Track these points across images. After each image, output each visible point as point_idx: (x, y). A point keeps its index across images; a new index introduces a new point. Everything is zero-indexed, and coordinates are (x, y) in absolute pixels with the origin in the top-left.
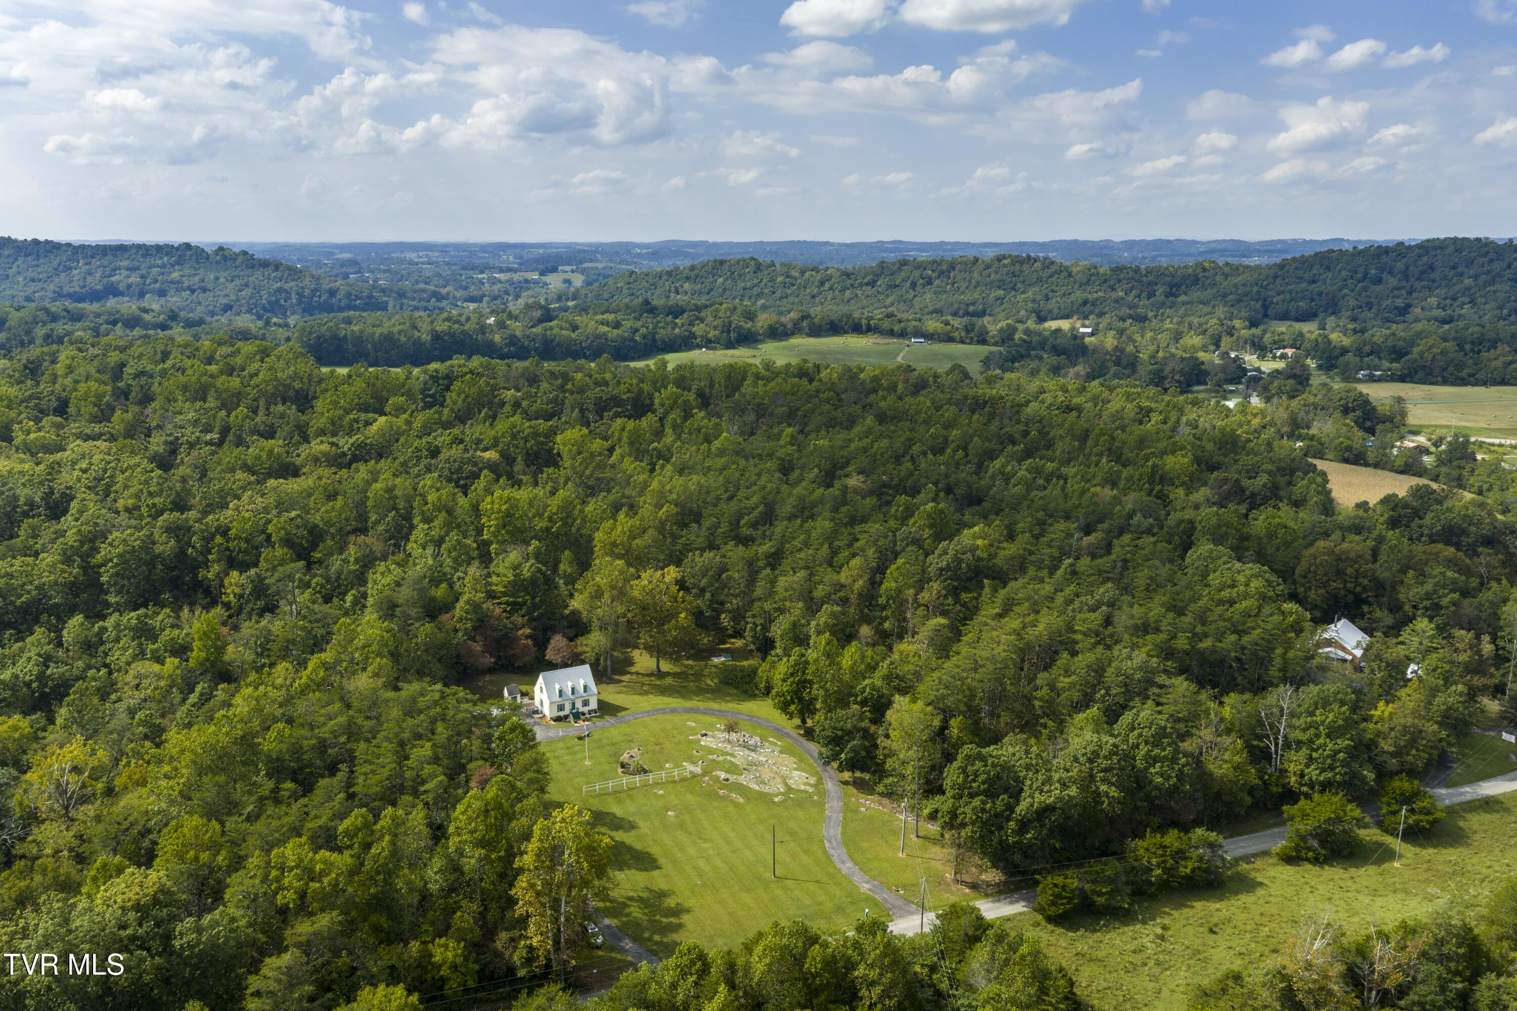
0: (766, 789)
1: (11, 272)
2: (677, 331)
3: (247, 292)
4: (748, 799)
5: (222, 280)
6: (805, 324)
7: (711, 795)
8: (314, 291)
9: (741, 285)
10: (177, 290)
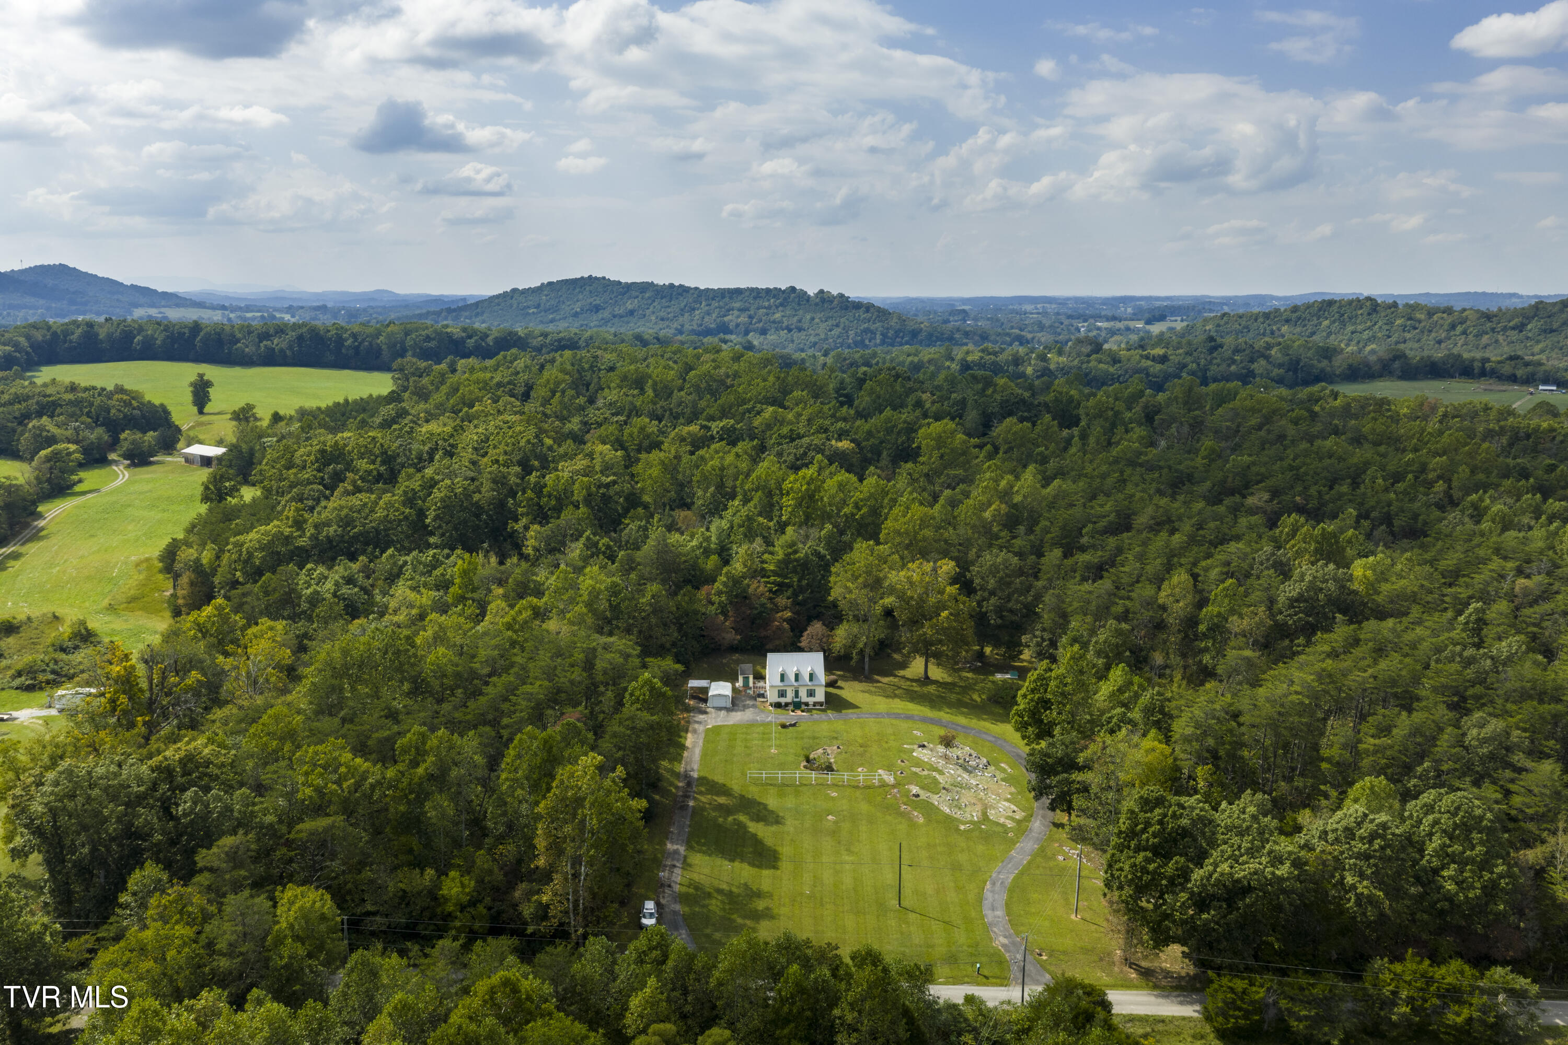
0: (958, 814)
1: (648, 312)
2: (1233, 368)
3: (836, 332)
4: (929, 820)
5: (817, 320)
6: (1397, 364)
7: (891, 809)
9: (1350, 328)
10: (777, 329)
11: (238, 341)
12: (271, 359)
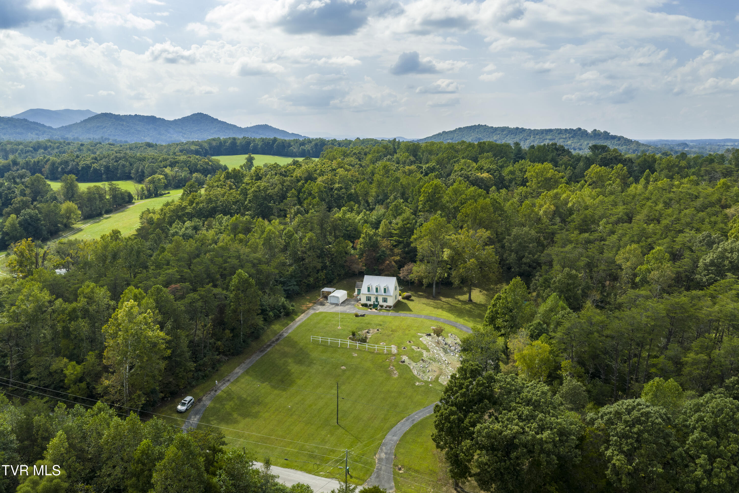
0: (420, 376)
4: (400, 377)
7: (384, 367)
11: (292, 146)
12: (304, 154)
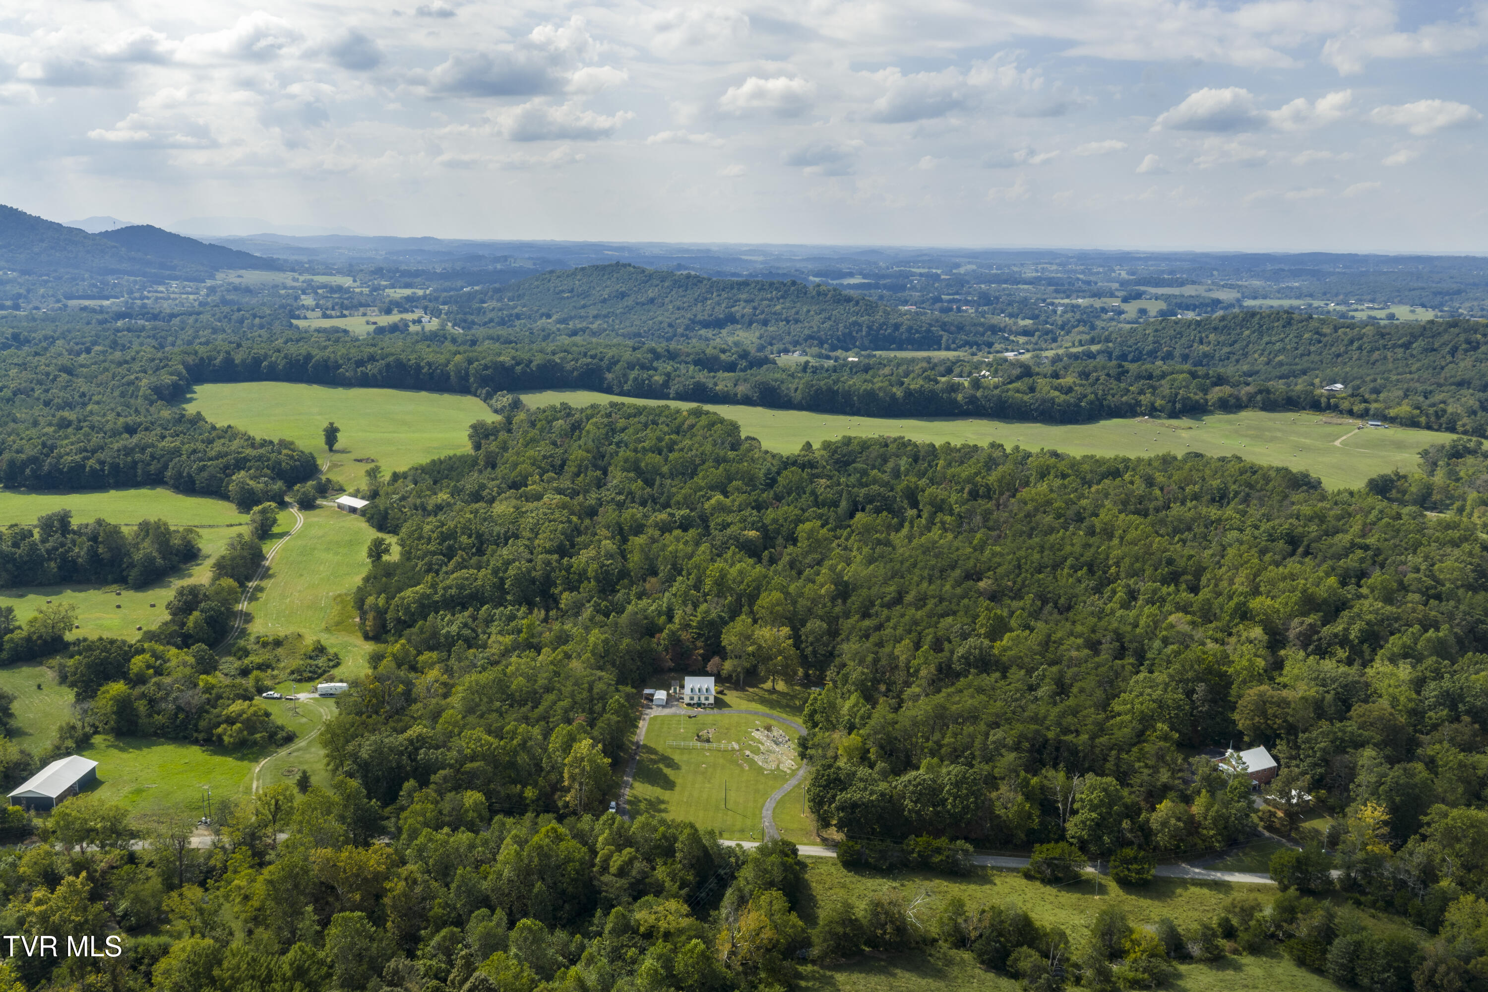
0: (765, 766)
3: (827, 325)
4: (751, 769)
5: (812, 313)
7: (734, 762)
8: (881, 326)
9: (1266, 339)
10: (777, 320)
11: (339, 367)
12: (366, 382)
